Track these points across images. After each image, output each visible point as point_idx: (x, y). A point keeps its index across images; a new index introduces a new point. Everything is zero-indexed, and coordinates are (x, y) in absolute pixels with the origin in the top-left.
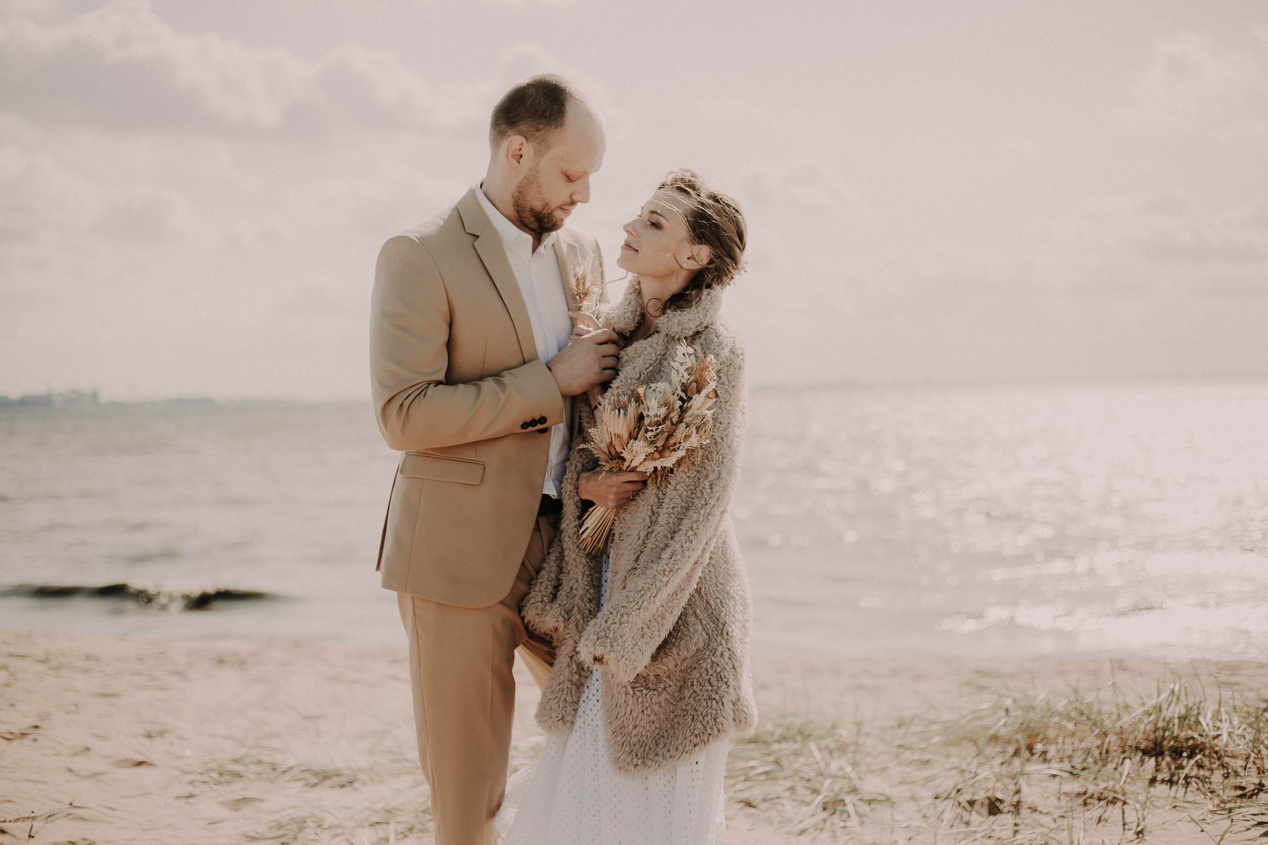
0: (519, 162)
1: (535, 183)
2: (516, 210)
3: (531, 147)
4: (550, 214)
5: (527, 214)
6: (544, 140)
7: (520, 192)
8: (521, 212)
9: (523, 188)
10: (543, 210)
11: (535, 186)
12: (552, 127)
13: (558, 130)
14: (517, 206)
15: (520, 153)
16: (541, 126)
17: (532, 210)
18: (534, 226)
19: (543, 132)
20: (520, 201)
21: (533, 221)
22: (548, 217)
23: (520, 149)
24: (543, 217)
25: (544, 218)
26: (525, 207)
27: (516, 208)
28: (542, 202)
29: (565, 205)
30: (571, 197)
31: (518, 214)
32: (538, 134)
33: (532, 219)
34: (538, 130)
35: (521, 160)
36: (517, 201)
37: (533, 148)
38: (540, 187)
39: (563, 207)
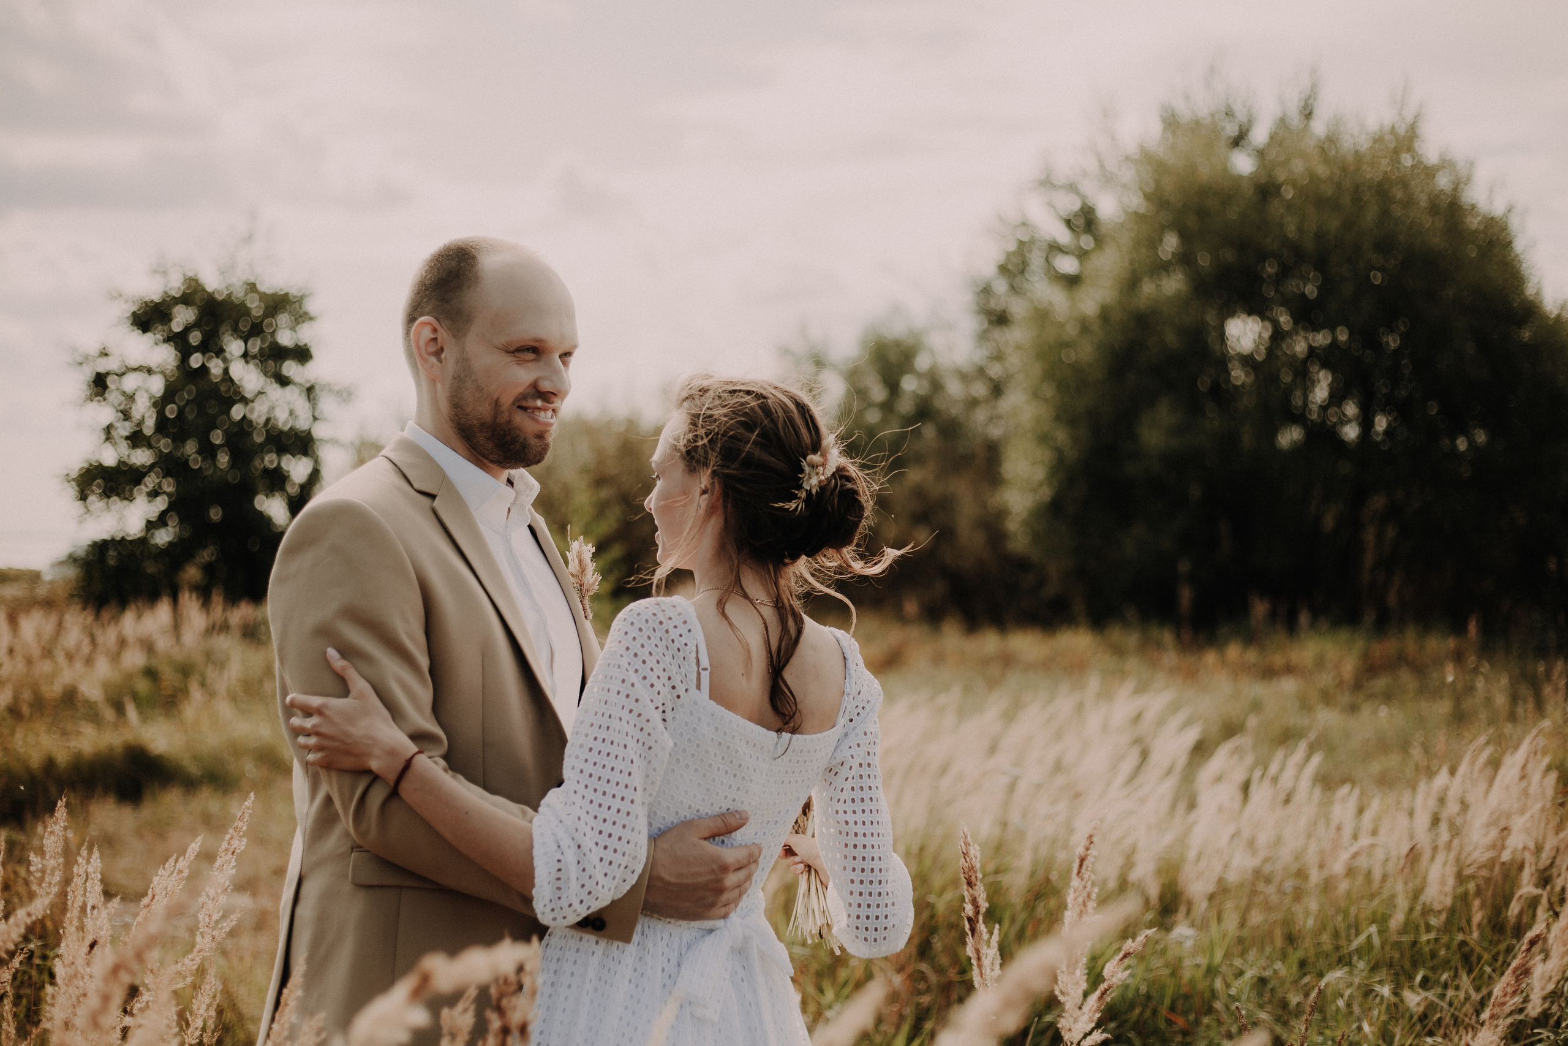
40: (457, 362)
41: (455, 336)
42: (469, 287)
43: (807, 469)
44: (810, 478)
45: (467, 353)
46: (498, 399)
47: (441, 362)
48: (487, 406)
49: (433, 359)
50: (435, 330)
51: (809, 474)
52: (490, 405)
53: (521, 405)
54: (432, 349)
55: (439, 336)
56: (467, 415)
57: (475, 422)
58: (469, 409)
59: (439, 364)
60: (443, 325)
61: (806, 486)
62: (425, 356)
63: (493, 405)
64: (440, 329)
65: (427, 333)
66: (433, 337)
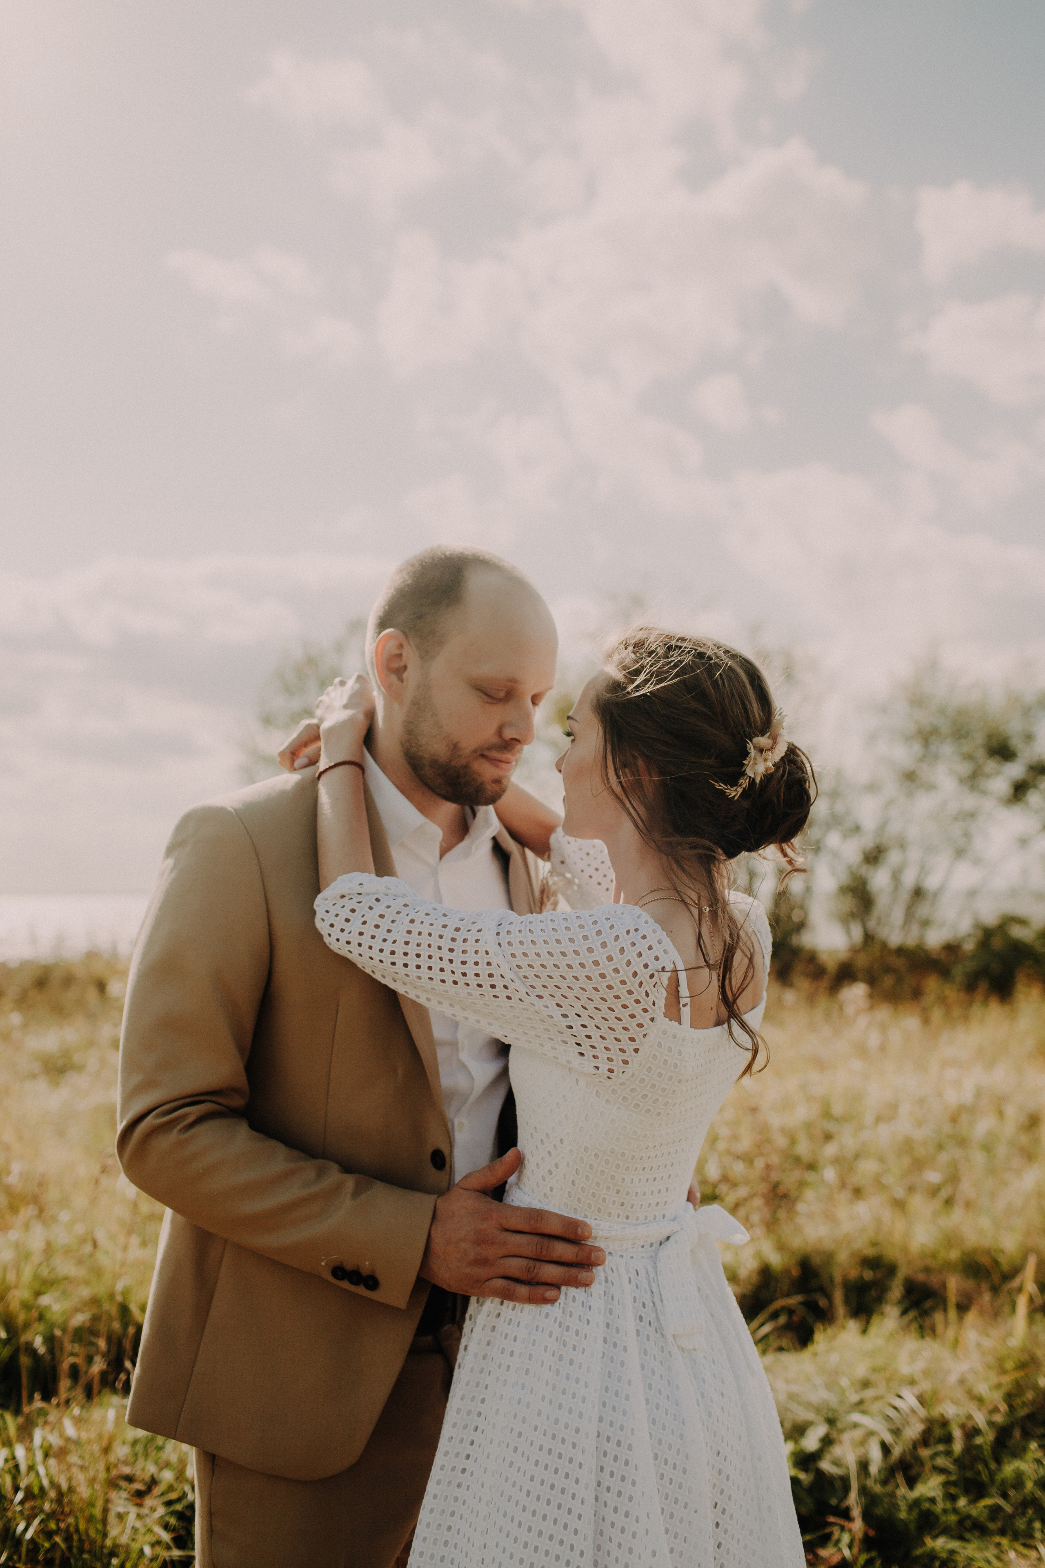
0: (401, 680)
1: (429, 709)
2: (408, 763)
3: (415, 648)
4: (466, 767)
5: (428, 772)
6: (432, 631)
7: (408, 732)
9: (412, 723)
10: (451, 758)
11: (430, 715)
13: (450, 609)
14: (410, 757)
15: (402, 664)
16: (424, 608)
17: (434, 763)
18: (444, 791)
19: (428, 618)
20: (413, 750)
21: (441, 785)
22: (466, 775)
23: (400, 655)
24: (456, 775)
25: (458, 778)
26: (422, 759)
27: (410, 761)
28: (445, 742)
29: (492, 751)
30: (500, 731)
31: (416, 773)
32: (420, 623)
33: (437, 781)
34: (420, 616)
35: (405, 675)
36: (408, 749)
37: (419, 649)
38: (437, 715)
39: (486, 753)
40: (419, 687)
41: (422, 658)
42: (447, 606)
43: (753, 752)
44: (756, 764)
45: (431, 680)
46: (458, 743)
48: (444, 746)
49: (394, 678)
50: (401, 646)
51: (755, 759)
52: (447, 746)
53: (482, 754)
54: (395, 665)
55: (404, 654)
56: (420, 746)
57: (426, 756)
58: (423, 741)
59: (399, 683)
60: (412, 643)
61: (750, 773)
62: (386, 672)
63: (452, 747)
64: (405, 643)
65: (392, 648)
66: (397, 652)
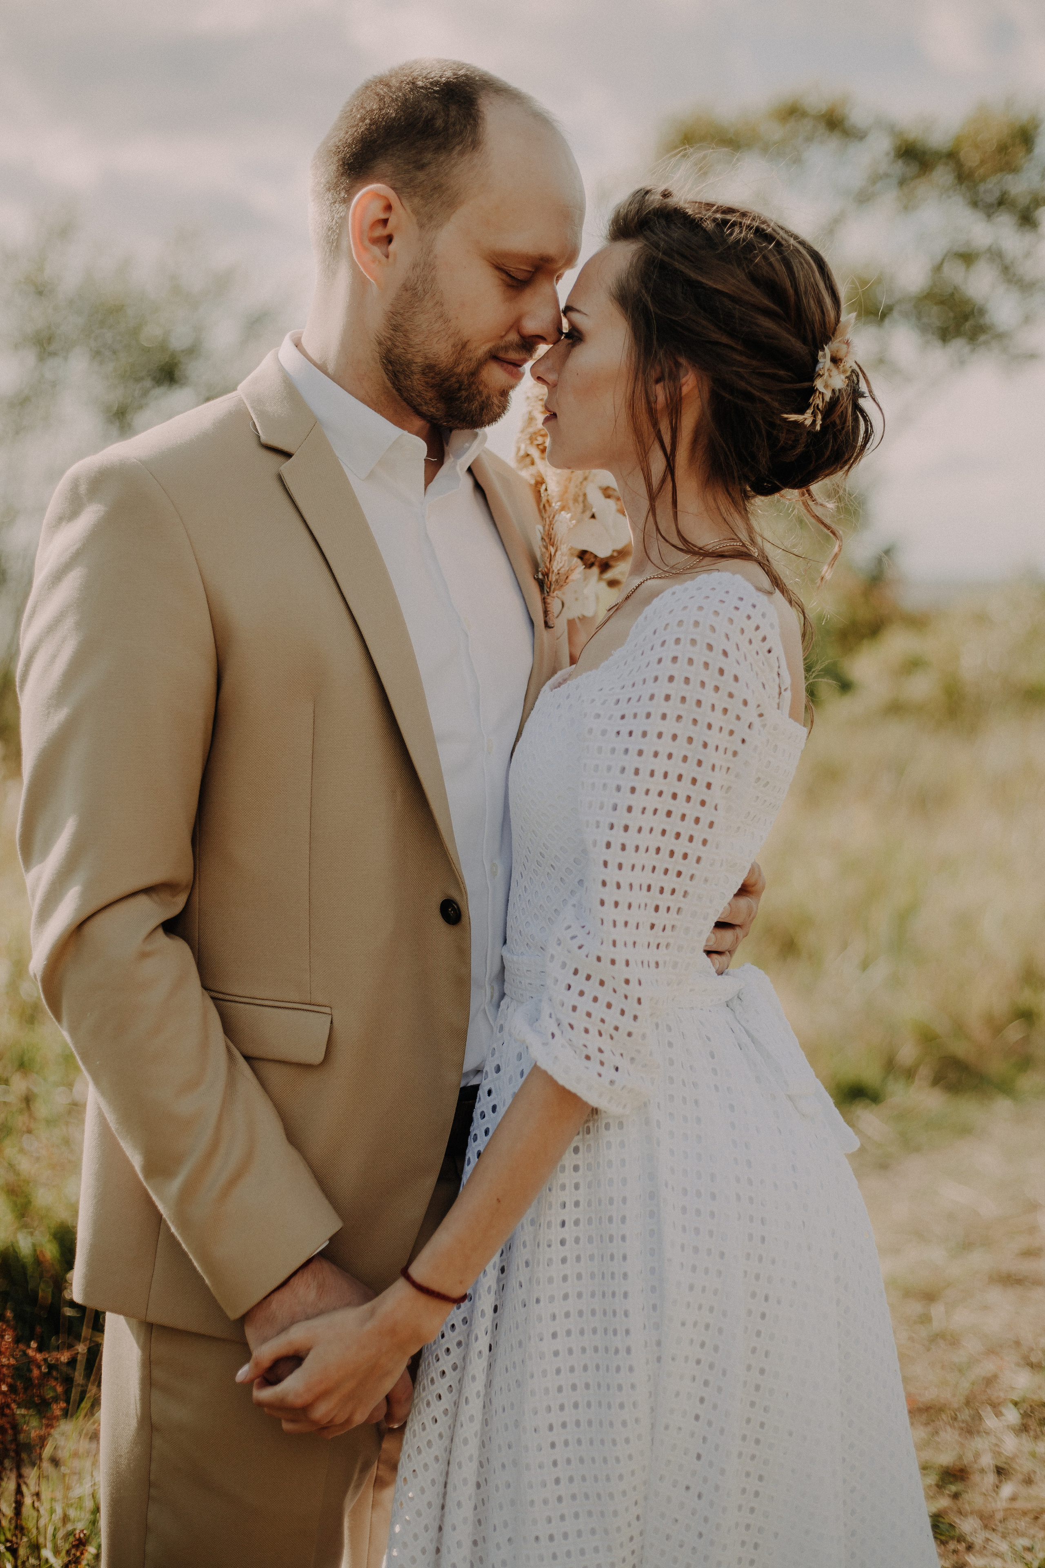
0: (387, 253)
1: (427, 297)
2: (386, 370)
3: (409, 211)
4: (473, 377)
5: (417, 382)
6: (438, 188)
7: (396, 328)
8: (402, 377)
9: (402, 315)
10: (457, 363)
11: (430, 304)
12: (455, 152)
13: (467, 157)
14: (390, 362)
15: (389, 232)
16: (428, 156)
17: (430, 369)
18: (434, 409)
19: (433, 169)
20: (397, 351)
21: (431, 400)
22: (470, 385)
23: (385, 222)
24: (457, 385)
25: (460, 389)
26: (410, 363)
27: (390, 368)
28: (451, 341)
29: (506, 348)
30: (516, 325)
31: (393, 383)
32: (421, 176)
33: (429, 394)
34: (421, 167)
35: (392, 247)
36: (389, 350)
37: (416, 212)
38: (442, 305)
39: (502, 355)
40: (415, 266)
41: (421, 226)
42: (462, 153)
43: (828, 362)
44: (831, 377)
45: (436, 257)
46: (469, 341)
47: (387, 257)
48: (450, 347)
49: (376, 249)
50: (389, 208)
51: (829, 370)
52: (454, 346)
53: (496, 356)
54: (380, 232)
55: (393, 219)
56: (411, 346)
57: (419, 360)
58: (416, 340)
59: (381, 259)
60: (407, 204)
61: (822, 388)
62: (367, 243)
63: (459, 347)
64: (395, 204)
65: (376, 211)
66: (383, 216)
